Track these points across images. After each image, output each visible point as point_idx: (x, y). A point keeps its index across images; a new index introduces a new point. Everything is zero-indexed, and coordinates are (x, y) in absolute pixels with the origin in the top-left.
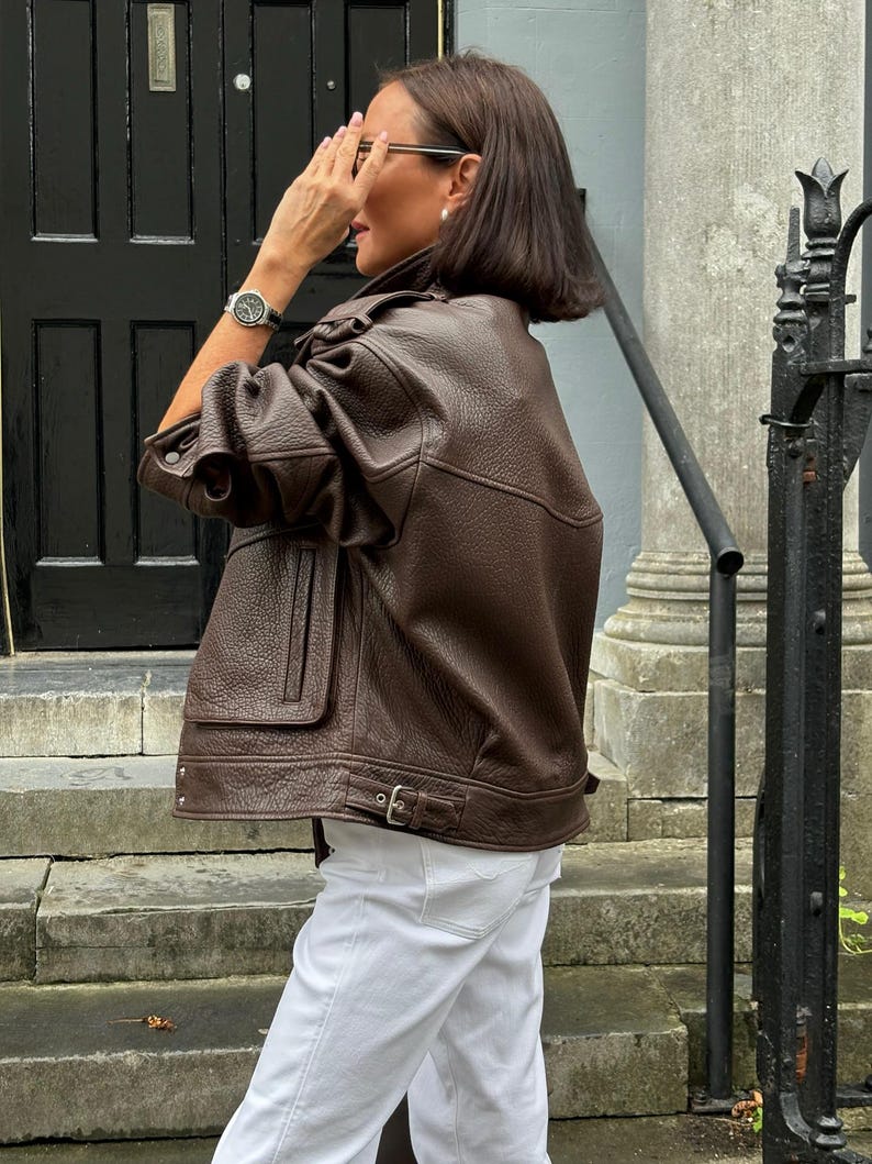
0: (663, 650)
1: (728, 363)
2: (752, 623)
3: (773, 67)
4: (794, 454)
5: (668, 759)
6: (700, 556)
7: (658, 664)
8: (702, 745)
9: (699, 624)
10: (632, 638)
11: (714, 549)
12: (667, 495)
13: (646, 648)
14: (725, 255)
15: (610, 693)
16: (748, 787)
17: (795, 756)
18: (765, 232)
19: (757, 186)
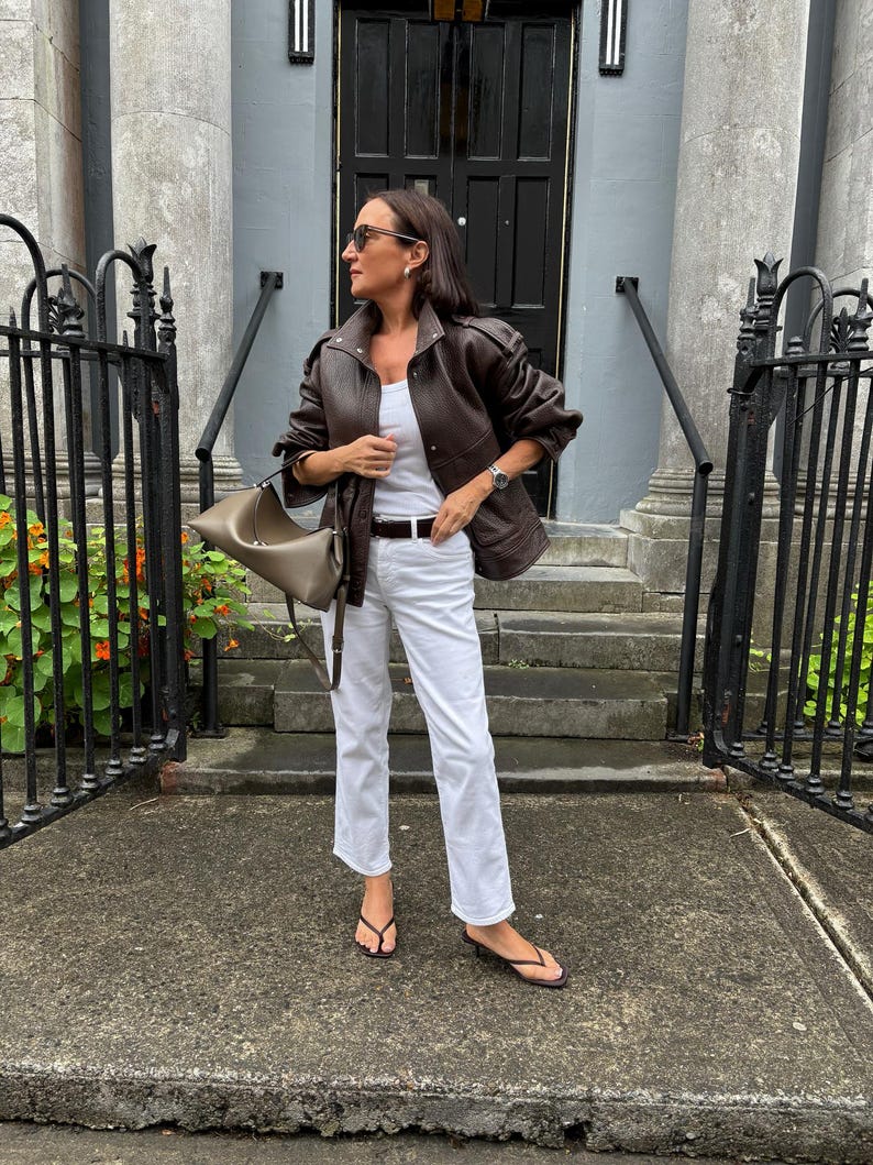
0: (666, 518)
1: (710, 369)
2: (715, 506)
3: (744, 209)
4: (744, 409)
5: (666, 572)
6: (690, 469)
7: (663, 525)
8: (684, 566)
9: (686, 505)
10: (650, 512)
11: (697, 462)
12: (673, 438)
13: (657, 517)
14: (712, 312)
15: (637, 539)
16: (706, 589)
17: (733, 565)
18: (734, 300)
19: (731, 274)
